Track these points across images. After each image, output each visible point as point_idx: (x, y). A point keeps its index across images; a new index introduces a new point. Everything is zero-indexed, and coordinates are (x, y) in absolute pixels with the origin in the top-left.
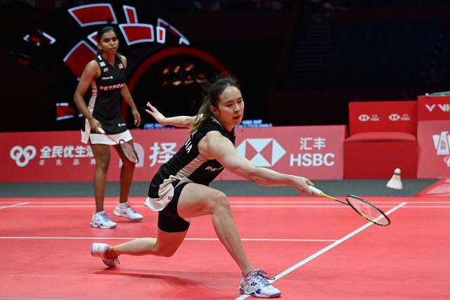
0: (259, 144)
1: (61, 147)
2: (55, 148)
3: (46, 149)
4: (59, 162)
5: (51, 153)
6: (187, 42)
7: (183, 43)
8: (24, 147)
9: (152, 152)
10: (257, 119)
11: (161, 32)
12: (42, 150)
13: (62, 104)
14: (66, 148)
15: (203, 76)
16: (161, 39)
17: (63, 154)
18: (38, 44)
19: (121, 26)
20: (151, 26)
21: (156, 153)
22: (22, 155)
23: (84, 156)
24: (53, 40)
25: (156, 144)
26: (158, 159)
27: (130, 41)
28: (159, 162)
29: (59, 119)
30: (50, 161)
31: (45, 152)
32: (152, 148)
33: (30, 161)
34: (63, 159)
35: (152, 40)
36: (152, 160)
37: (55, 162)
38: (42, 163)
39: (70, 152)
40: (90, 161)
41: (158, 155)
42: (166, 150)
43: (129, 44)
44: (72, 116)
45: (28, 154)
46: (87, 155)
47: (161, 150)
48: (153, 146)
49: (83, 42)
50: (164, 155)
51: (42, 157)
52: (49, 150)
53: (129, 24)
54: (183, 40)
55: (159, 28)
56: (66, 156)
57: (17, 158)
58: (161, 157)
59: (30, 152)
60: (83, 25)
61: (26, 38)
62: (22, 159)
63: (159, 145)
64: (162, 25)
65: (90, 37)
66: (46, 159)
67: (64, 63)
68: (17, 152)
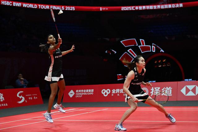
0: (191, 87)
1: (119, 89)
2: (117, 90)
4: (118, 95)
5: (116, 92)
6: (163, 51)
7: (162, 52)
8: (106, 90)
9: (151, 91)
10: (190, 79)
11: (154, 48)
12: (112, 91)
13: (119, 75)
14: (121, 90)
15: (169, 63)
16: (154, 50)
17: (120, 92)
18: (110, 54)
19: (139, 46)
20: (150, 46)
21: (153, 91)
22: (105, 92)
24: (116, 52)
25: (153, 88)
26: (154, 93)
28: (154, 94)
29: (118, 80)
30: (115, 94)
31: (114, 91)
32: (151, 89)
33: (108, 94)
34: (120, 94)
35: (151, 51)
36: (151, 94)
37: (117, 95)
38: (112, 95)
39: (122, 91)
41: (154, 92)
42: (156, 90)
43: (142, 53)
44: (123, 79)
47: (155, 90)
48: (152, 88)
49: (126, 52)
50: (156, 92)
51: (112, 93)
52: (115, 90)
53: (142, 46)
54: (162, 51)
55: (153, 47)
56: (121, 92)
57: (104, 93)
58: (155, 92)
59: (108, 91)
60: (126, 47)
61: (106, 52)
62: (106, 94)
63: (154, 88)
64: (154, 46)
65: (128, 51)
66: (114, 94)
67: (120, 60)
68: (104, 91)
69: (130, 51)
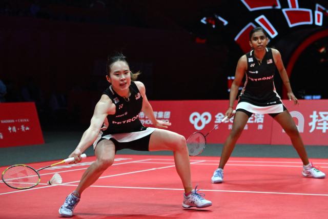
3: (220, 116)
4: (230, 127)
8: (201, 114)
9: (311, 120)
11: (319, 15)
12: (217, 116)
16: (319, 21)
18: (214, 26)
19: (284, 10)
20: (310, 11)
21: (314, 121)
22: (199, 120)
23: (252, 122)
24: (226, 23)
25: (315, 113)
26: (317, 125)
27: (292, 23)
28: (318, 128)
30: (223, 126)
31: (219, 118)
32: (311, 116)
33: (206, 125)
35: (311, 23)
36: (311, 127)
37: (228, 127)
38: (216, 127)
40: (257, 127)
41: (317, 123)
42: (324, 118)
43: (291, 26)
45: (205, 119)
46: (255, 122)
47: (319, 118)
48: (312, 114)
49: (251, 24)
50: (322, 122)
51: (216, 122)
53: (291, 9)
55: (317, 12)
57: (195, 123)
58: (319, 124)
59: (206, 117)
60: (251, 10)
61: (203, 21)
62: (200, 123)
63: (318, 114)
64: (320, 10)
65: (257, 20)
66: (219, 124)
67: (235, 42)
68: (195, 117)
69: (262, 20)
